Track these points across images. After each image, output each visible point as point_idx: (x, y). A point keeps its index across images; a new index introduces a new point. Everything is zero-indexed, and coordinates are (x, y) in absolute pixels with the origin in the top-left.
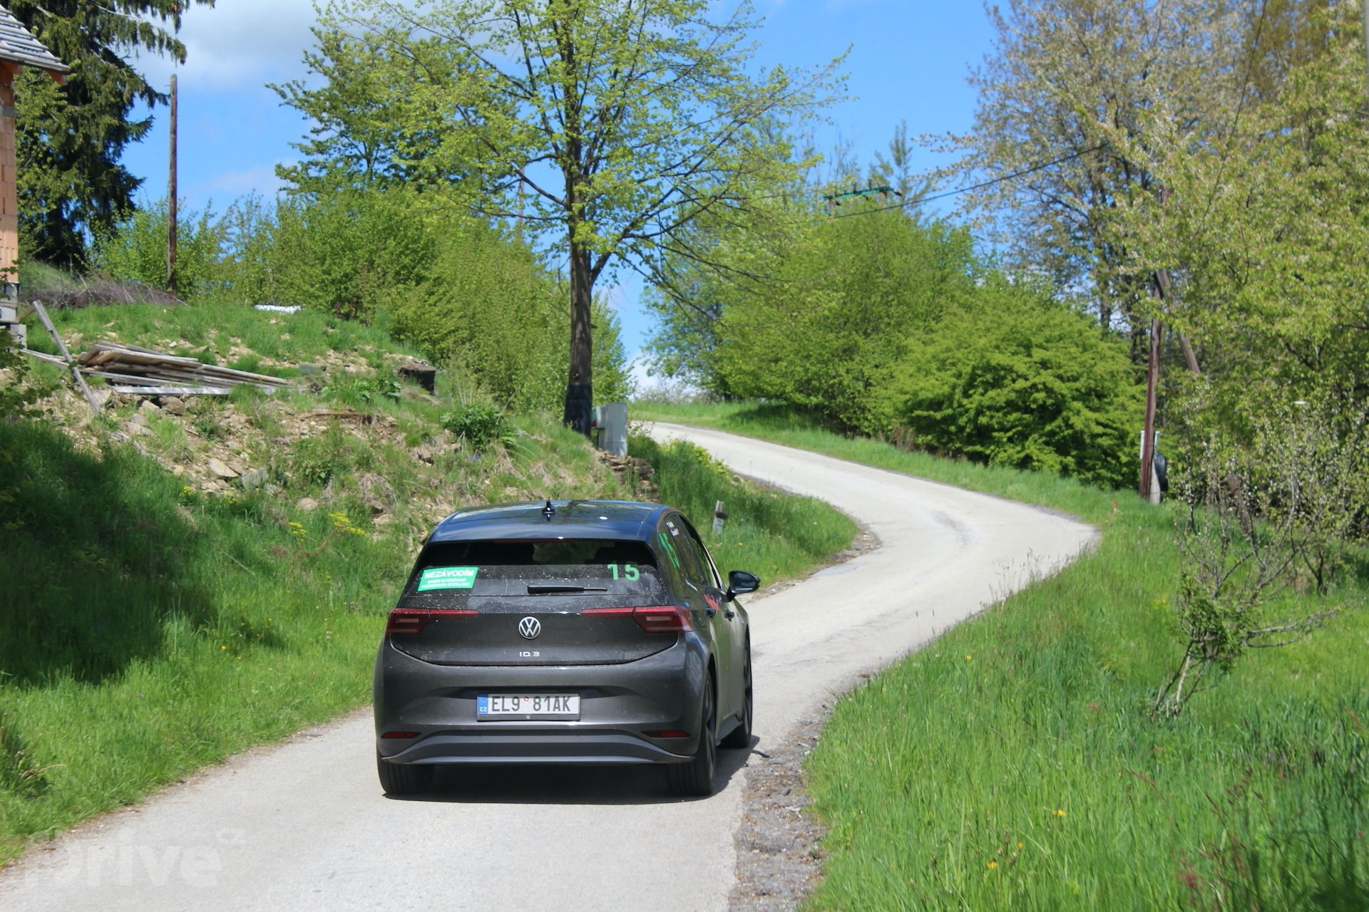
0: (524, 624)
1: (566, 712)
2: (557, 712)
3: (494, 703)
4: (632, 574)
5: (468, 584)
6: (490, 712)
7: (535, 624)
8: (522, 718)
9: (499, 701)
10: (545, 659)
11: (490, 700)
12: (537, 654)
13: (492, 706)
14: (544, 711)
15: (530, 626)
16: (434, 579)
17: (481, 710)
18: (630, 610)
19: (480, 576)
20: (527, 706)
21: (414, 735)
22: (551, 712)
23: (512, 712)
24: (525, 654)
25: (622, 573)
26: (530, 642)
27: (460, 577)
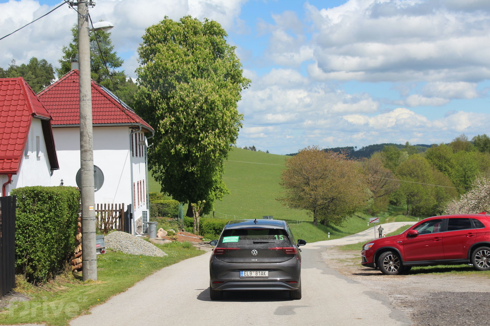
0: (253, 252)
1: (265, 276)
2: (262, 276)
3: (245, 273)
4: (281, 238)
5: (237, 241)
6: (244, 276)
7: (256, 252)
8: (252, 277)
9: (246, 273)
10: (258, 261)
11: (244, 272)
12: (256, 260)
13: (245, 274)
14: (258, 275)
15: (255, 252)
16: (227, 240)
17: (241, 275)
18: (282, 248)
19: (240, 239)
20: (254, 274)
21: (223, 282)
22: (261, 276)
23: (250, 276)
24: (253, 260)
25: (279, 238)
26: (254, 257)
27: (234, 239)
